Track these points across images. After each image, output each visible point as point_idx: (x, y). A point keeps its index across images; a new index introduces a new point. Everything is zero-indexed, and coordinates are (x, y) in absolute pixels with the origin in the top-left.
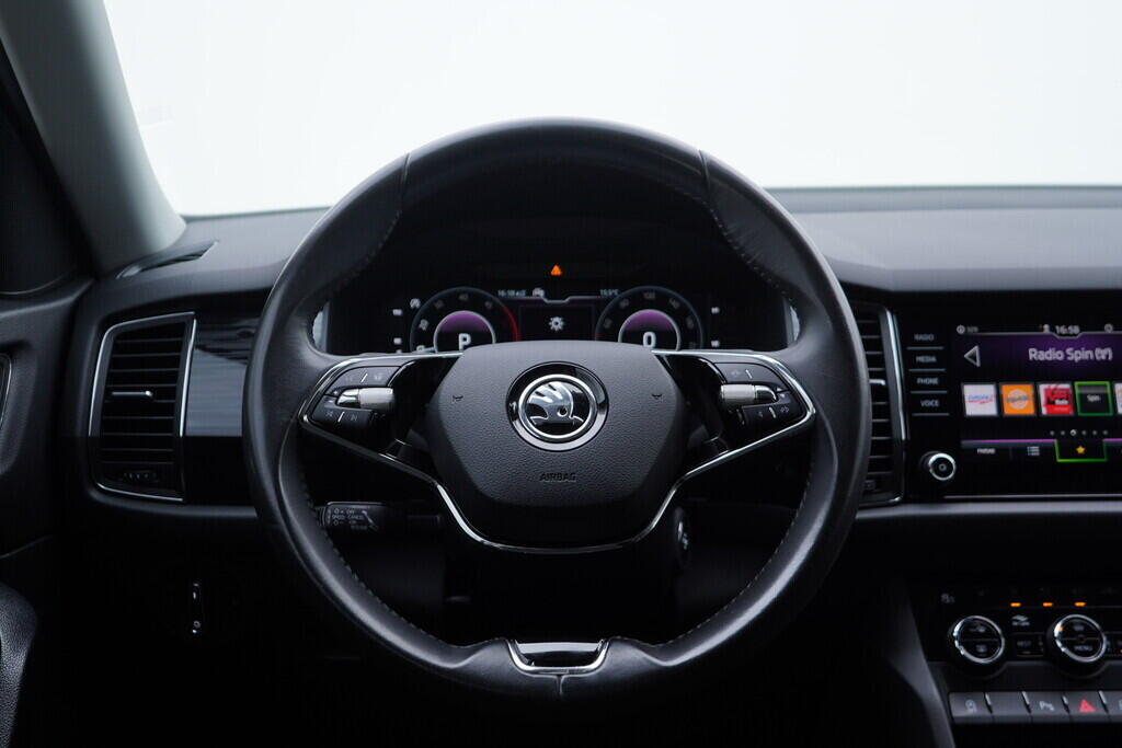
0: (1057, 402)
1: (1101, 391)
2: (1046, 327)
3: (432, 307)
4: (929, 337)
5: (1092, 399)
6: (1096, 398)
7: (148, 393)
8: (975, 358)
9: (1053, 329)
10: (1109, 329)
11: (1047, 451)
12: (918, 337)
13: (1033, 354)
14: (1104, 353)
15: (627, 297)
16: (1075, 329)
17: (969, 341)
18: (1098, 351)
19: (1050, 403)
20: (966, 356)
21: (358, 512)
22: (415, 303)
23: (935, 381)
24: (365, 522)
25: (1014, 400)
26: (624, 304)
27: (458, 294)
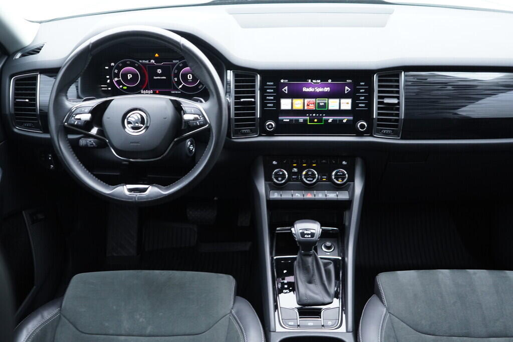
0: (310, 105)
1: (325, 102)
2: (310, 80)
3: (118, 66)
4: (272, 83)
5: (321, 104)
6: (323, 104)
7: (27, 100)
8: (285, 90)
9: (312, 81)
10: (330, 81)
11: (305, 121)
12: (268, 83)
13: (305, 89)
14: (327, 89)
15: (182, 63)
16: (319, 81)
17: (284, 85)
18: (325, 88)
19: (308, 105)
20: (283, 90)
21: (90, 141)
22: (113, 64)
23: (272, 98)
24: (92, 144)
25: (296, 104)
26: (181, 65)
27: (126, 61)
